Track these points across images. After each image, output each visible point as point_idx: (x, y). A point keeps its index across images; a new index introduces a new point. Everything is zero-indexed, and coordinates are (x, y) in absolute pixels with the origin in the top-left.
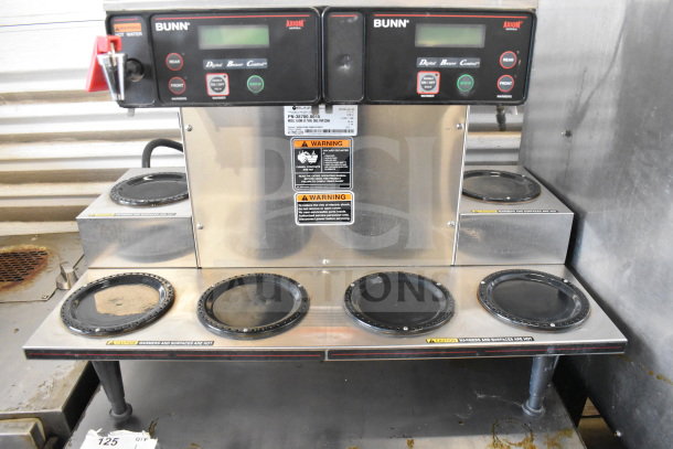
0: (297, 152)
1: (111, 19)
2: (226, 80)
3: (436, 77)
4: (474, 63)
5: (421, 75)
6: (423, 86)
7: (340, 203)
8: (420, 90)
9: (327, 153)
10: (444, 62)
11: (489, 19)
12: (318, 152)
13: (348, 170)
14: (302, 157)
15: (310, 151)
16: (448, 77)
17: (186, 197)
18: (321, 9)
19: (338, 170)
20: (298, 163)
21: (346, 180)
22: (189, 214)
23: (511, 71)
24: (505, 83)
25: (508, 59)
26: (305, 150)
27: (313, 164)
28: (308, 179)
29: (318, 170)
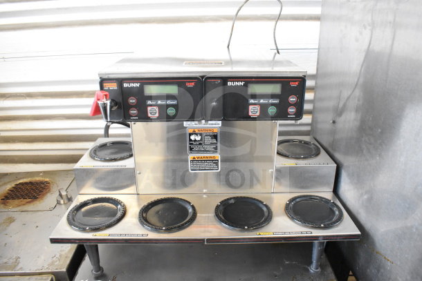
0: (190, 135)
1: (103, 81)
2: (157, 109)
3: (258, 108)
4: (276, 101)
5: (251, 107)
6: (252, 112)
7: (213, 160)
8: (250, 114)
9: (206, 135)
10: (262, 101)
11: (284, 81)
12: (201, 135)
13: (216, 144)
14: (193, 137)
15: (197, 134)
16: (264, 108)
17: (131, 156)
18: (202, 77)
19: (211, 144)
20: (190, 140)
21: (216, 149)
22: (132, 166)
23: (295, 105)
24: (292, 110)
25: (292, 99)
26: (194, 134)
27: (199, 141)
28: (196, 148)
29: (200, 144)
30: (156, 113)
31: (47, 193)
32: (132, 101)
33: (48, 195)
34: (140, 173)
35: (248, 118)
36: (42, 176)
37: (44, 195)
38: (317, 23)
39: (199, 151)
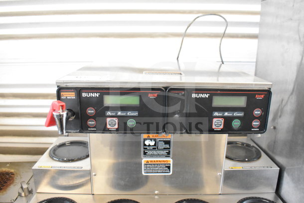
0: (145, 140)
1: (60, 90)
2: (117, 121)
3: (222, 120)
4: (241, 114)
5: (215, 120)
6: (215, 125)
7: (165, 164)
8: (214, 127)
9: (160, 141)
10: (226, 114)
11: (249, 93)
12: (155, 140)
13: (169, 149)
14: (147, 143)
15: (151, 140)
16: (228, 121)
17: (88, 156)
18: (166, 88)
19: (164, 149)
20: (145, 145)
21: (169, 153)
23: (259, 118)
24: (256, 123)
25: (257, 112)
26: (149, 139)
27: (153, 146)
28: (150, 153)
29: (155, 149)
30: (115, 125)
31: (10, 184)
32: (91, 111)
33: (12, 186)
34: (95, 175)
35: (211, 131)
36: (8, 167)
37: (7, 186)
38: (255, 41)
39: (152, 156)
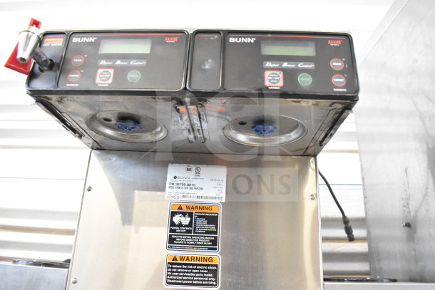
0: (173, 214)
2: (112, 73)
3: (280, 74)
4: (310, 66)
5: (267, 73)
7: (208, 265)
8: (267, 83)
9: (199, 217)
12: (191, 215)
13: (216, 233)
14: (177, 219)
15: (184, 214)
16: (290, 75)
19: (207, 232)
20: (173, 224)
21: (214, 242)
23: (341, 72)
24: (338, 80)
25: (336, 64)
26: (180, 213)
27: (186, 226)
28: (180, 239)
29: (189, 232)
30: (109, 78)
32: (78, 60)
39: (185, 245)
